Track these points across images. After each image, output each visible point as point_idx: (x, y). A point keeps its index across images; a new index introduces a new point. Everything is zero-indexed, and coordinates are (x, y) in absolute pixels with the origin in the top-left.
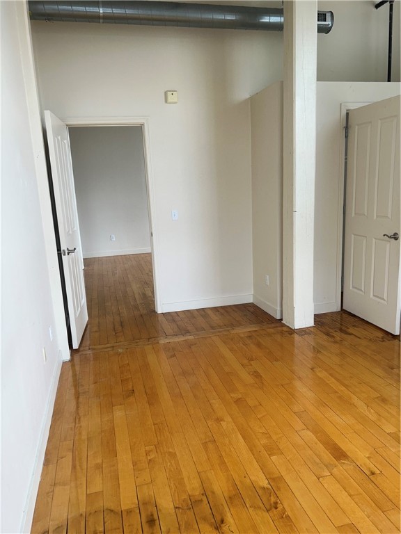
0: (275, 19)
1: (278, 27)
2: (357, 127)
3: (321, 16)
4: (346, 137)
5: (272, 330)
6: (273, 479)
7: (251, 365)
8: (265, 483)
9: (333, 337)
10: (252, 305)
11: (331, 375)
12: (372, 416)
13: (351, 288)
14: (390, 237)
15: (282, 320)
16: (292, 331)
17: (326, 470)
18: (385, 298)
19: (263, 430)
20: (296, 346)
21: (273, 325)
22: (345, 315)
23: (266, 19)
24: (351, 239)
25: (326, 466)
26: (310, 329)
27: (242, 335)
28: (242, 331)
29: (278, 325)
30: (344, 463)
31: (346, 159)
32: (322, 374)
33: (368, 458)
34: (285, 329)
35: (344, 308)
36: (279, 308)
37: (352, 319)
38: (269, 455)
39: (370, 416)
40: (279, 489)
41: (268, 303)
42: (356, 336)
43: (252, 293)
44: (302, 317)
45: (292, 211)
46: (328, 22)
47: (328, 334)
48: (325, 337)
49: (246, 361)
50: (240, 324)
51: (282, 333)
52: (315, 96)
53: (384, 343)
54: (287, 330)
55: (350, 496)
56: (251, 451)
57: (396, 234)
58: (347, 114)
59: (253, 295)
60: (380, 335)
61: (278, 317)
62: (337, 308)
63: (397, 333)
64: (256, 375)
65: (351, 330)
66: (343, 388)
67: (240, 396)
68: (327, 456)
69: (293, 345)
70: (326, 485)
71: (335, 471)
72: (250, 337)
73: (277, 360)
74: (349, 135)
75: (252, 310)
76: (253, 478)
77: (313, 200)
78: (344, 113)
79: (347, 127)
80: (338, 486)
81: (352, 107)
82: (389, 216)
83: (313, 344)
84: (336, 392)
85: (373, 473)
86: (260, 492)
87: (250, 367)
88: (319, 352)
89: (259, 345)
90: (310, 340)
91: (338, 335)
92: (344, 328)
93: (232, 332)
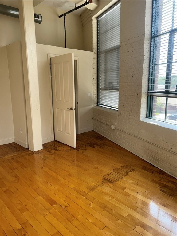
0: (15, 13)
1: (17, 16)
2: (54, 64)
3: (36, 16)
4: (51, 68)
5: (23, 154)
6: (24, 224)
7: (13, 172)
8: (19, 227)
9: (51, 152)
10: (14, 143)
11: (50, 169)
12: (66, 182)
13: (57, 131)
14: (70, 109)
15: (28, 148)
16: (33, 153)
17: (48, 212)
18: (70, 134)
19: (19, 202)
20: (35, 159)
21: (24, 151)
22: (56, 143)
23: (12, 12)
24: (56, 110)
25: (48, 210)
26: (41, 150)
27: (9, 159)
28: (8, 157)
29: (27, 151)
30: (55, 206)
31: (51, 77)
32: (46, 169)
33: (64, 201)
34: (30, 152)
35: (55, 139)
36: (27, 143)
37: (59, 144)
38: (22, 213)
39: (65, 183)
40: (26, 227)
41: (22, 141)
42: (60, 151)
43: (14, 137)
44: (37, 145)
45: (29, 99)
46: (40, 19)
47: (49, 152)
48: (48, 153)
49: (10, 171)
50: (7, 153)
51: (29, 154)
52: (36, 50)
53: (70, 152)
54: (31, 152)
55: (57, 220)
56: (13, 214)
57: (72, 108)
58: (50, 58)
59: (15, 138)
60: (69, 148)
61: (27, 147)
62: (52, 140)
63: (75, 147)
64: (16, 176)
65: (58, 149)
66: (54, 174)
67: (7, 188)
68: (47, 205)
69: (34, 159)
70: (47, 218)
71: (51, 211)
72: (13, 159)
73: (26, 167)
74: (52, 67)
75: (14, 145)
76: (13, 227)
77: (39, 94)
78: (49, 58)
79: (51, 64)
80: (52, 217)
81: (52, 56)
82: (69, 101)
83: (42, 157)
84: (52, 176)
85: (66, 207)
86: (17, 232)
87: (13, 173)
88: (45, 160)
89: (17, 162)
90: (41, 155)
91: (53, 151)
92: (55, 148)
93: (3, 158)
